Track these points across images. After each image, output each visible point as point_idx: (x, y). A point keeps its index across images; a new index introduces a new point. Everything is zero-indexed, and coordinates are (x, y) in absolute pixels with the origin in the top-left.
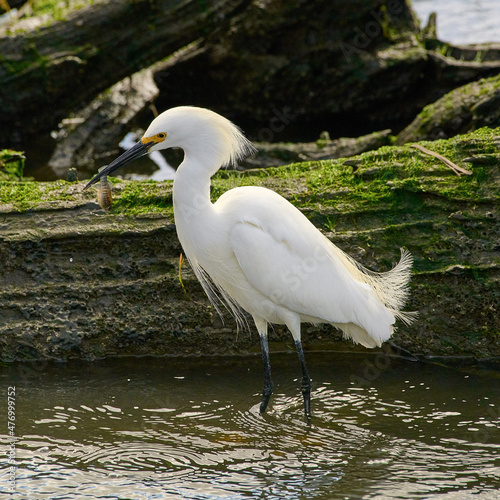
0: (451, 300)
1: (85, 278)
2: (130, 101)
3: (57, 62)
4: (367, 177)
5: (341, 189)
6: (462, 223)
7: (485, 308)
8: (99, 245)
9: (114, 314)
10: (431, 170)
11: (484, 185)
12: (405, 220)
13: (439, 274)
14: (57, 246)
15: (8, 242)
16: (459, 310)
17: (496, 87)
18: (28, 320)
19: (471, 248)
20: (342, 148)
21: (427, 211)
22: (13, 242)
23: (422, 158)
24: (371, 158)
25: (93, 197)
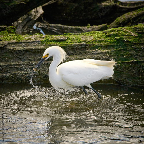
0: (132, 69)
1: (35, 60)
2: (37, 14)
3: (18, 3)
4: (109, 36)
5: (102, 39)
6: (135, 49)
7: (141, 71)
8: (39, 52)
9: (42, 70)
10: (126, 34)
11: (141, 39)
12: (119, 48)
13: (129, 62)
14: (28, 52)
15: (15, 50)
16: (134, 72)
17: (137, 13)
18: (20, 71)
19: (137, 56)
20: (94, 28)
21: (125, 45)
22: (16, 50)
23: (124, 31)
24: (110, 31)
25: (37, 39)
